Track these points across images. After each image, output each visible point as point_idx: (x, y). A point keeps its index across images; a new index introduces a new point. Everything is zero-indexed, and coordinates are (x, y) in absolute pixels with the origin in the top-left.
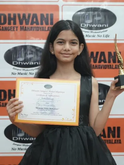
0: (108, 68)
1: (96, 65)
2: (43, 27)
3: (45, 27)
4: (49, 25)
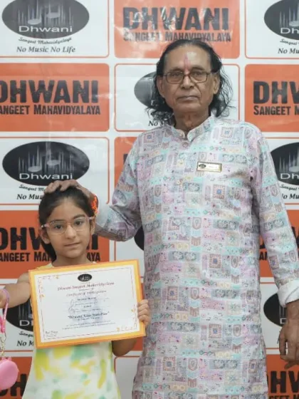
2: (78, 107)
3: (82, 107)
4: (91, 104)
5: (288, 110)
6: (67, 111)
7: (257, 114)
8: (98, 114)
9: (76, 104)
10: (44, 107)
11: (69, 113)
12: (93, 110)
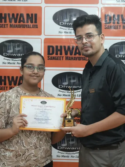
0: (82, 60)
1: (72, 57)
2: (28, 25)
3: (30, 25)
4: (34, 24)
5: (120, 27)
6: (24, 26)
7: (106, 29)
8: (37, 28)
9: (28, 24)
10: (14, 25)
11: (25, 28)
12: (35, 26)
